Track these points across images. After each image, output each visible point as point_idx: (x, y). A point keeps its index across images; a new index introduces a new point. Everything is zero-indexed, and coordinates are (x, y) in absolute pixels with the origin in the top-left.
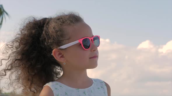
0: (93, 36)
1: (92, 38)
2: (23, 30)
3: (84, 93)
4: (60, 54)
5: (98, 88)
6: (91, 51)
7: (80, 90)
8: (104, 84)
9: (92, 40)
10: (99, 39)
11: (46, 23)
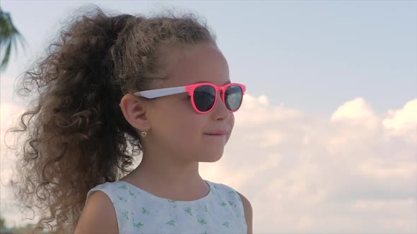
0: (229, 82)
1: (224, 89)
2: (68, 34)
3: (188, 211)
4: (137, 109)
5: (223, 204)
6: (212, 118)
7: (178, 203)
8: (238, 196)
9: (221, 93)
10: (242, 94)
11: (124, 29)
